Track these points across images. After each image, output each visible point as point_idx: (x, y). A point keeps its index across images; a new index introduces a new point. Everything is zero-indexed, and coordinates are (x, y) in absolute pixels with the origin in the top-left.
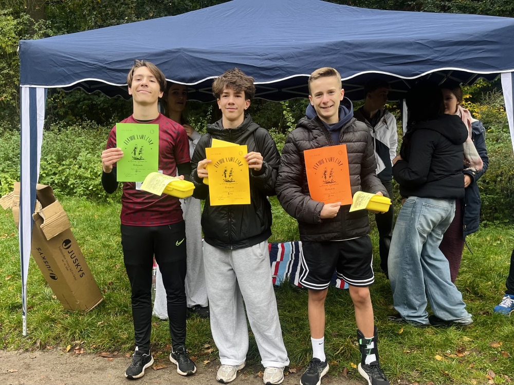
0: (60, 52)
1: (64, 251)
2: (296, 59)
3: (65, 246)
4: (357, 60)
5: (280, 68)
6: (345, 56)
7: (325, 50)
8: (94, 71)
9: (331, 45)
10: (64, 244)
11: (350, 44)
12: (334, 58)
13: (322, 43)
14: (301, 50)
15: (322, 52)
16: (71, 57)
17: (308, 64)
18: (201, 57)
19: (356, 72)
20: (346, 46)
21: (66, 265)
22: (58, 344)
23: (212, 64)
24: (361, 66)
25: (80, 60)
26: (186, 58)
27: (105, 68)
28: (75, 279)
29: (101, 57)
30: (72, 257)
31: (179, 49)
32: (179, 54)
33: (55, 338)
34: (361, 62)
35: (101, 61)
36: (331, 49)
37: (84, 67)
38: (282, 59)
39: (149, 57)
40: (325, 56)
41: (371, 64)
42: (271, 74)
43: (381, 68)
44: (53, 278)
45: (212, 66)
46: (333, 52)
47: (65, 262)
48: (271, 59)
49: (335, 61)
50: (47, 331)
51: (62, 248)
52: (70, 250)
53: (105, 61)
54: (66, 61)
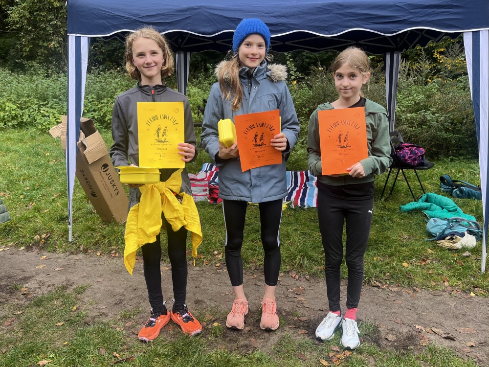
0: (101, 7)
2: (297, 17)
3: (104, 169)
4: (346, 19)
5: (283, 24)
6: (337, 15)
7: (321, 9)
8: (129, 23)
9: (326, 6)
10: (103, 167)
11: (341, 5)
12: (328, 17)
13: (318, 4)
14: (300, 10)
15: (318, 12)
16: (109, 11)
17: (306, 22)
18: (218, 14)
19: (345, 29)
20: (337, 7)
21: (105, 185)
22: (97, 249)
23: (227, 20)
24: (350, 24)
25: (117, 14)
26: (205, 14)
27: (138, 21)
28: (112, 196)
29: (135, 12)
30: (110, 178)
31: (200, 7)
32: (200, 10)
33: (96, 244)
34: (349, 21)
35: (135, 15)
36: (325, 9)
37: (121, 20)
38: (284, 16)
39: (175, 12)
40: (319, 15)
41: (358, 23)
42: (275, 30)
43: (365, 26)
44: (94, 195)
46: (327, 12)
47: (104, 183)
48: (275, 17)
49: (328, 19)
50: (89, 238)
51: (101, 170)
53: (138, 15)
54: (106, 15)
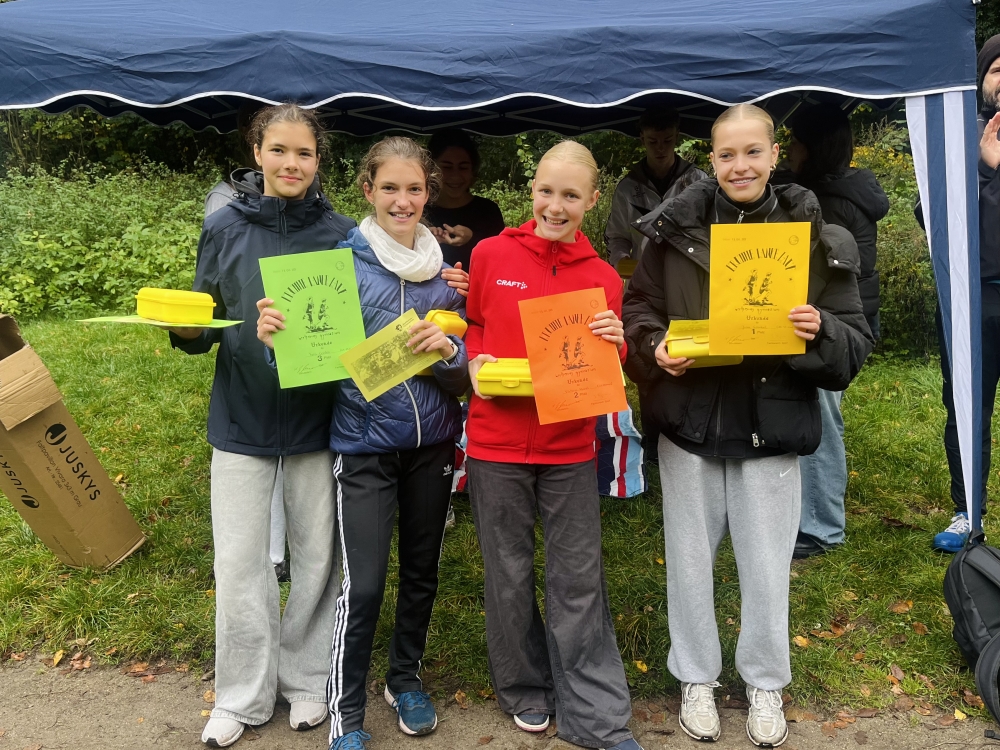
0: (20, 34)
1: (50, 449)
2: (517, 60)
3: (52, 438)
4: (634, 66)
5: (483, 79)
6: (613, 57)
7: (574, 44)
8: (94, 75)
9: (585, 35)
10: (50, 434)
11: (621, 35)
12: (591, 62)
13: (566, 31)
14: (525, 44)
15: (567, 49)
16: (42, 44)
17: (541, 72)
18: (322, 52)
19: (633, 90)
20: (613, 38)
21: (57, 478)
22: (36, 648)
23: (346, 67)
24: (643, 78)
25: (61, 51)
26: (291, 52)
27: (118, 68)
28: (79, 503)
29: (110, 46)
30: (70, 459)
31: (277, 34)
32: (278, 43)
34: (642, 70)
35: (109, 53)
36: (584, 42)
37: (71, 66)
38: (488, 59)
39: (213, 48)
40: (572, 55)
41: (662, 75)
42: (466, 91)
43: (680, 83)
44: (30, 504)
45: (345, 71)
46: (588, 49)
47: (54, 472)
48: (466, 61)
49: (591, 67)
51: (44, 443)
52: (63, 445)
53: (118, 53)
54: (31, 54)
